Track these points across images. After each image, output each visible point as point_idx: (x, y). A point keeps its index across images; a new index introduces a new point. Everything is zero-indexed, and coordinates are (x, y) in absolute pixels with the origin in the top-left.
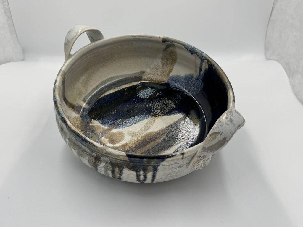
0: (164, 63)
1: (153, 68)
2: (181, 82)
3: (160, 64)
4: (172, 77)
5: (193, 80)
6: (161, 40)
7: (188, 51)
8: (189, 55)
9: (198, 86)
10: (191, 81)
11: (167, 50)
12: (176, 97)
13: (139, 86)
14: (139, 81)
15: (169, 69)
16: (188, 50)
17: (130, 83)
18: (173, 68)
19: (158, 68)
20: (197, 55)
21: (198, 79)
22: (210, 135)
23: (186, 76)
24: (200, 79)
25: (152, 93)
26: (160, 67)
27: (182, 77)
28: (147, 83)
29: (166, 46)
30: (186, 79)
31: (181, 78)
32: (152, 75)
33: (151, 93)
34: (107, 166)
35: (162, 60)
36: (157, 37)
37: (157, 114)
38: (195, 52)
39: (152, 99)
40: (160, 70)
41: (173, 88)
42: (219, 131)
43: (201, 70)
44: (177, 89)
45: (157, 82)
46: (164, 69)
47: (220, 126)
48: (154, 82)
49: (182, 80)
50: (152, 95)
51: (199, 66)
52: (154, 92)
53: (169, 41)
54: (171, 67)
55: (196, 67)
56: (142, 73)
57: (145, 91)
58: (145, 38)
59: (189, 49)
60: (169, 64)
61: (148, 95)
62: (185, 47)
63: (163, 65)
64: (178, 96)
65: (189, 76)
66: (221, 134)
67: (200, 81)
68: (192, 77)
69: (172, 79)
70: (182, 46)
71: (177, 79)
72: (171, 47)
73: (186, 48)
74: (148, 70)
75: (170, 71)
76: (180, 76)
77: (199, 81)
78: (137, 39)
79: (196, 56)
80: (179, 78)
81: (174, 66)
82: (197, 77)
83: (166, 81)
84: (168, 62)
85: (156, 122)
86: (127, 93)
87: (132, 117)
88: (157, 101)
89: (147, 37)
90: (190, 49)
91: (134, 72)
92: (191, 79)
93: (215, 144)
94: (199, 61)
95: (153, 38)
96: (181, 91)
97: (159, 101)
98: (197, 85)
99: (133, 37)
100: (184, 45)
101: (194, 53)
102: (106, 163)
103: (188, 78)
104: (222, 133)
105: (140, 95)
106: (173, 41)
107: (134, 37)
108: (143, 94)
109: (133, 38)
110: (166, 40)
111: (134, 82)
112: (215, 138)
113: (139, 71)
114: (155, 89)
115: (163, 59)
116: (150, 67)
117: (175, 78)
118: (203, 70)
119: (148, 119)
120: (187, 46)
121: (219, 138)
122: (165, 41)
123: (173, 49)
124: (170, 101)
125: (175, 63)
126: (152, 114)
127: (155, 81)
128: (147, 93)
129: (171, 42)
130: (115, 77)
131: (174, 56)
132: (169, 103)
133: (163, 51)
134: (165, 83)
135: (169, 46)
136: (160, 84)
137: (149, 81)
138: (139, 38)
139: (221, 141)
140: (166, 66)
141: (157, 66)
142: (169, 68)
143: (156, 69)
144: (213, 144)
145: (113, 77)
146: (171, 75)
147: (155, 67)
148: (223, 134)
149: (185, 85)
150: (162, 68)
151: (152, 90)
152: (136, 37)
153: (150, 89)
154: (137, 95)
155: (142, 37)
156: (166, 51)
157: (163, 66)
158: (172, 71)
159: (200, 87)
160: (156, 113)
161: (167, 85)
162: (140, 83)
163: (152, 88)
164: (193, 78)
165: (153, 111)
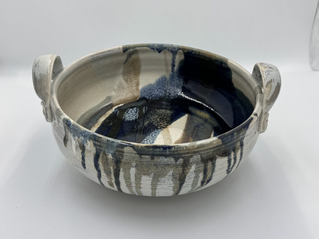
0: (126, 78)
1: (118, 89)
2: (155, 90)
3: (123, 81)
4: (143, 89)
5: (168, 82)
6: (121, 51)
7: (154, 51)
8: (156, 55)
9: (177, 84)
10: (166, 84)
11: (129, 60)
12: (163, 104)
13: (116, 112)
14: (112, 108)
15: (135, 83)
16: (154, 49)
17: (104, 113)
18: (139, 79)
19: (123, 87)
20: (167, 51)
21: (172, 77)
22: (267, 87)
23: (158, 81)
24: (175, 76)
25: (138, 112)
26: (125, 84)
27: (153, 84)
28: (122, 106)
29: (128, 56)
30: (159, 84)
31: (153, 86)
32: (121, 96)
33: (136, 112)
34: (199, 166)
35: (124, 76)
36: (116, 49)
37: (164, 125)
38: (164, 48)
39: (142, 116)
40: (126, 87)
41: (152, 99)
42: (271, 79)
43: (173, 66)
44: (157, 98)
45: (131, 101)
46: (130, 84)
47: (268, 75)
48: (128, 102)
49: (155, 87)
50: (138, 114)
51: (170, 62)
52: (138, 110)
53: (130, 49)
54: (136, 80)
55: (166, 65)
56: (109, 99)
57: (129, 114)
58: (103, 54)
59: (155, 47)
60: (133, 77)
61: (136, 115)
62: (150, 48)
63: (127, 80)
64: (164, 103)
65: (161, 80)
66: (274, 81)
67: (176, 78)
68: (164, 79)
69: (144, 90)
70: (147, 48)
71: (149, 89)
72: (133, 55)
73: (152, 49)
74: (113, 94)
75: (138, 84)
76: (150, 85)
77: (174, 79)
78: (96, 58)
79: (165, 53)
80: (151, 87)
81: (138, 77)
82: (171, 76)
83: (140, 96)
84: (131, 75)
85: (170, 132)
86: (112, 123)
87: (144, 139)
88: (151, 116)
89: (106, 52)
90: (157, 48)
91: (101, 102)
92: (164, 82)
93: (274, 92)
94: (169, 56)
95: (113, 51)
96: (162, 98)
97: (152, 115)
98: (175, 84)
99: (91, 56)
100: (148, 47)
101: (163, 50)
102: (197, 163)
103: (161, 83)
104: (273, 79)
105: (127, 119)
106: (134, 47)
107: (93, 56)
108: (129, 116)
109: (92, 58)
110: (126, 48)
111: (107, 111)
112: (271, 86)
113: (105, 98)
114: (136, 107)
115: (124, 74)
116: (114, 89)
117: (147, 89)
118: (177, 64)
119: (160, 133)
120: (153, 46)
121: (274, 85)
122: (125, 50)
123: (135, 56)
124: (161, 110)
125: (139, 73)
126: (159, 127)
127: (128, 100)
128: (132, 114)
129: (132, 49)
130: (84, 114)
131: (137, 65)
132: (163, 112)
133: (124, 63)
134: (140, 98)
135: (130, 55)
136: (136, 101)
137: (122, 103)
138: (98, 55)
139: (276, 87)
140: (130, 80)
141: (120, 84)
142: (134, 81)
143: (121, 89)
144: (273, 93)
145: (83, 115)
146: (140, 87)
147: (119, 87)
148: (275, 81)
149: (161, 91)
150: (127, 84)
151: (134, 109)
152: (94, 55)
153: (131, 109)
154: (124, 120)
155: (101, 54)
156: (127, 62)
157: (127, 82)
158: (139, 84)
159: (179, 85)
160: (161, 125)
161: (143, 99)
162: (115, 109)
163: (132, 108)
164: (166, 79)
165: (157, 125)
